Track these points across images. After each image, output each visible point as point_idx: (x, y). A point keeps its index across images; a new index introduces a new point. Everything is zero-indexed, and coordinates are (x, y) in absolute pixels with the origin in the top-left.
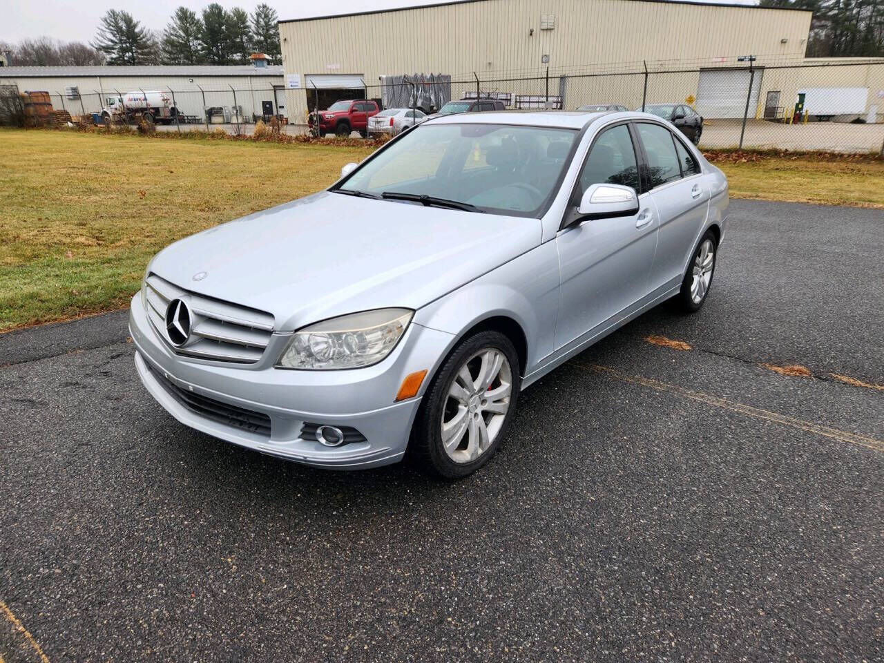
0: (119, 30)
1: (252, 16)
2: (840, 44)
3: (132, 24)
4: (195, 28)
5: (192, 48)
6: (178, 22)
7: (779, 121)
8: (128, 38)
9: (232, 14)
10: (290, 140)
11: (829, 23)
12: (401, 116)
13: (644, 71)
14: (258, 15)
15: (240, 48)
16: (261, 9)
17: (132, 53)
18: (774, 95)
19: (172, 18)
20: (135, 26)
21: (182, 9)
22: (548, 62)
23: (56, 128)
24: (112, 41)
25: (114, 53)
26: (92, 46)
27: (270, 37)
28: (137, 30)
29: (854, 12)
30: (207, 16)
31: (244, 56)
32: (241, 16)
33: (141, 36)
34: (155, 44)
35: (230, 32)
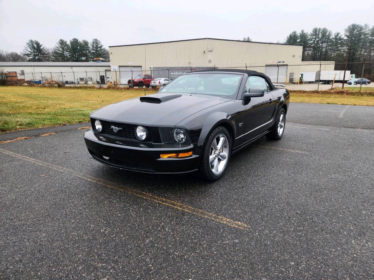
0: (34, 47)
1: (91, 43)
2: (316, 56)
3: (39, 46)
4: (67, 47)
5: (65, 55)
6: (60, 45)
7: (294, 83)
8: (37, 51)
9: (82, 42)
10: (121, 89)
11: (312, 49)
12: (162, 81)
13: (246, 66)
14: (93, 43)
15: (85, 55)
16: (95, 41)
17: (39, 57)
18: (292, 74)
19: (57, 43)
20: (41, 46)
21: (61, 40)
22: (211, 62)
23: (21, 86)
24: (30, 52)
25: (31, 56)
26: (22, 54)
27: (98, 51)
28: (41, 48)
29: (321, 45)
30: (71, 43)
31: (87, 58)
32: (86, 43)
33: (43, 50)
34: (49, 53)
35: (81, 49)
